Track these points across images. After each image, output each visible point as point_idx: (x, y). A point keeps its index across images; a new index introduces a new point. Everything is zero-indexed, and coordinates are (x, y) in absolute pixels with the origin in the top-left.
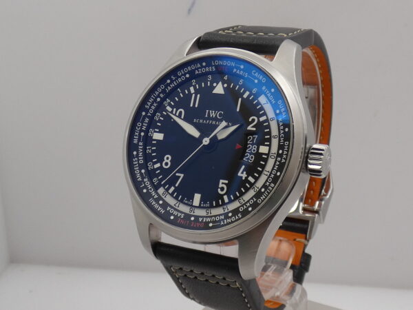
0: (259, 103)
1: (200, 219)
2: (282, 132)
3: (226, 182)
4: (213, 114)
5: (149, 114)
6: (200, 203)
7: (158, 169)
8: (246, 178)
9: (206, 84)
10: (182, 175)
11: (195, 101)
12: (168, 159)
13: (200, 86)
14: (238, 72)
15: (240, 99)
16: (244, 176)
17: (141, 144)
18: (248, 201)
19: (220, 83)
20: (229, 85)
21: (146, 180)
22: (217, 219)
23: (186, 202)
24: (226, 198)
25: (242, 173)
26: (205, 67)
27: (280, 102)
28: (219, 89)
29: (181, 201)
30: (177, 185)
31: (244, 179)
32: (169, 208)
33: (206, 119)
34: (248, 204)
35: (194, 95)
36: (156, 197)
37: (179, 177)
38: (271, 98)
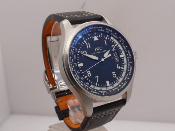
0: (112, 40)
1: (113, 90)
2: (125, 48)
3: (115, 72)
4: (98, 49)
5: (72, 57)
6: (110, 84)
7: (87, 78)
8: (121, 68)
9: (89, 38)
10: (98, 77)
11: (89, 46)
12: (89, 73)
13: (87, 39)
14: (100, 30)
15: (105, 40)
16: (119, 68)
17: (75, 71)
18: (125, 76)
19: (95, 36)
20: (98, 36)
21: (85, 84)
22: (119, 87)
23: (104, 86)
24: (117, 78)
25: (118, 67)
26: (87, 31)
27: (120, 37)
28: (96, 39)
29: (102, 87)
30: (98, 81)
31: (120, 69)
32: (100, 92)
33: (96, 52)
34: (126, 77)
35: (87, 44)
36: (92, 89)
37: (97, 78)
38: (116, 37)
